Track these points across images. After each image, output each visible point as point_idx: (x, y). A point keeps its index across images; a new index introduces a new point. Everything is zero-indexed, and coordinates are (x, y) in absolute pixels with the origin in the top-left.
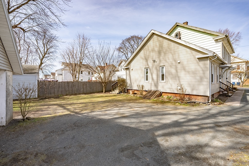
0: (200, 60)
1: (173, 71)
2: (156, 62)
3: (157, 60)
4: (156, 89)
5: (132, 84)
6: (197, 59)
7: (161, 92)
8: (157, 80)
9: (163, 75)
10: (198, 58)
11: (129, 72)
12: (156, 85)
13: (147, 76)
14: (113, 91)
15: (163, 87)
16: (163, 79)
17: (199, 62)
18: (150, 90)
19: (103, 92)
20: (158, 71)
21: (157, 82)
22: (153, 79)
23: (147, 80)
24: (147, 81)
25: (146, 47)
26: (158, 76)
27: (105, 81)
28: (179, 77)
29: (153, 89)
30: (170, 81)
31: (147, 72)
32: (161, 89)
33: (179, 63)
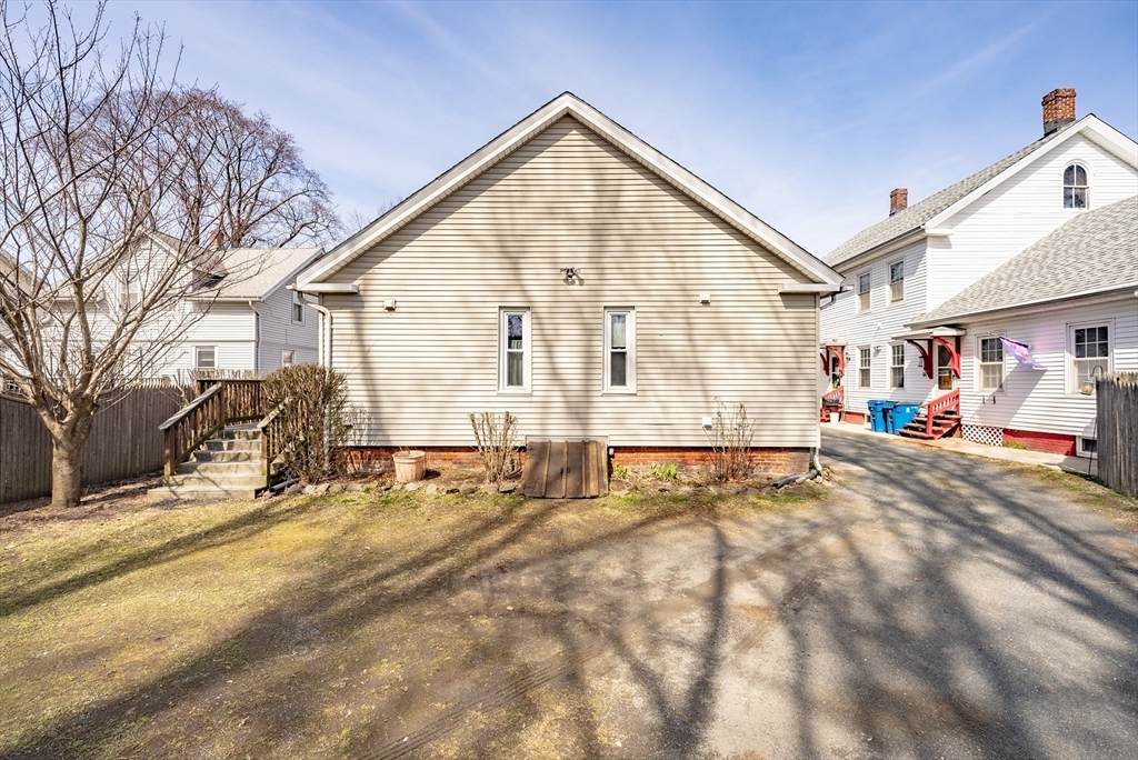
0: (788, 304)
1: (675, 339)
2: (580, 280)
3: (584, 270)
4: (579, 433)
5: (387, 408)
6: (779, 298)
7: (609, 448)
8: (588, 380)
9: (619, 357)
10: (781, 294)
11: (359, 326)
12: (579, 411)
13: (515, 359)
14: (177, 470)
15: (620, 420)
16: (619, 377)
17: (784, 309)
18: (538, 440)
19: (47, 494)
20: (589, 332)
21: (587, 392)
22: (555, 375)
23: (515, 377)
24: (514, 389)
25: (508, 184)
26: (589, 359)
27: (85, 387)
28: (701, 370)
29: (560, 431)
30: (660, 385)
31: (515, 338)
32: (606, 432)
33: (705, 303)
